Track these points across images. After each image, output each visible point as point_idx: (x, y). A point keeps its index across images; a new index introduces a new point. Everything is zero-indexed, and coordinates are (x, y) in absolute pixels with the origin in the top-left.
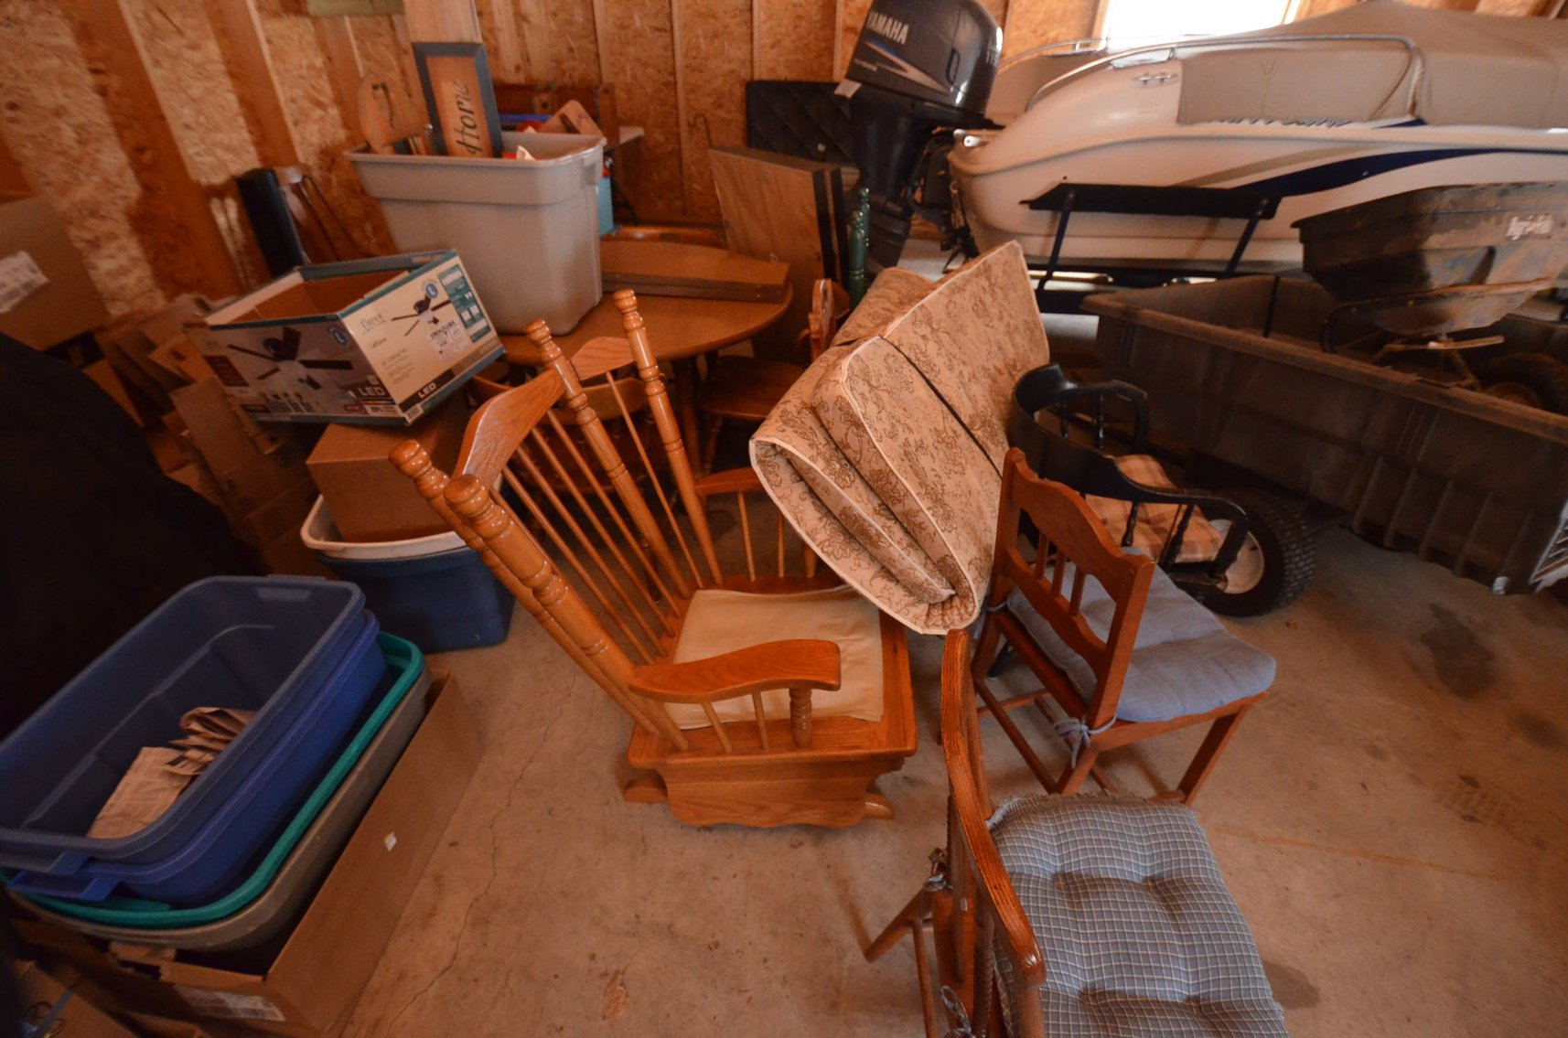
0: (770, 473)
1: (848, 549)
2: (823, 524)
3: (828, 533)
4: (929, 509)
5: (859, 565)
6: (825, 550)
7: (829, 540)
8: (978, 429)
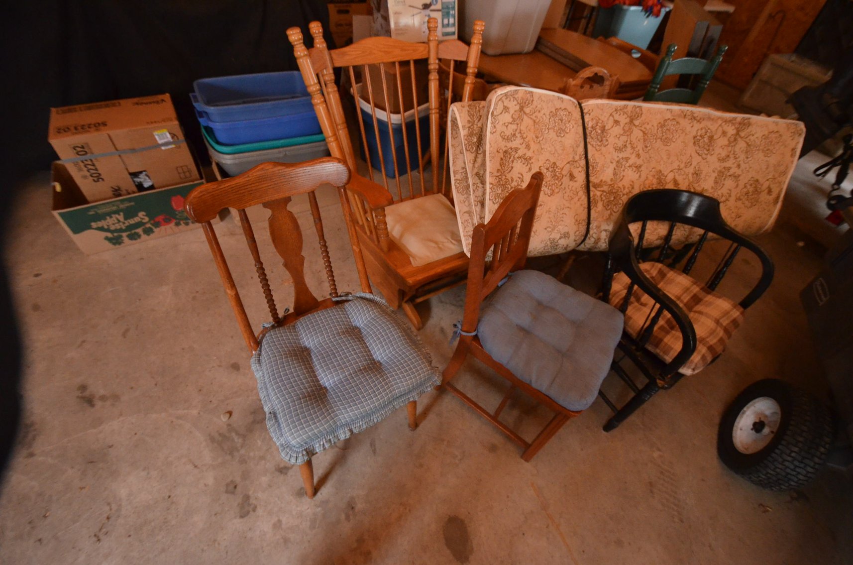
0: (455, 130)
1: (465, 191)
2: (462, 171)
3: (462, 177)
4: (491, 184)
5: (465, 202)
6: (456, 184)
7: (460, 180)
8: (600, 191)
